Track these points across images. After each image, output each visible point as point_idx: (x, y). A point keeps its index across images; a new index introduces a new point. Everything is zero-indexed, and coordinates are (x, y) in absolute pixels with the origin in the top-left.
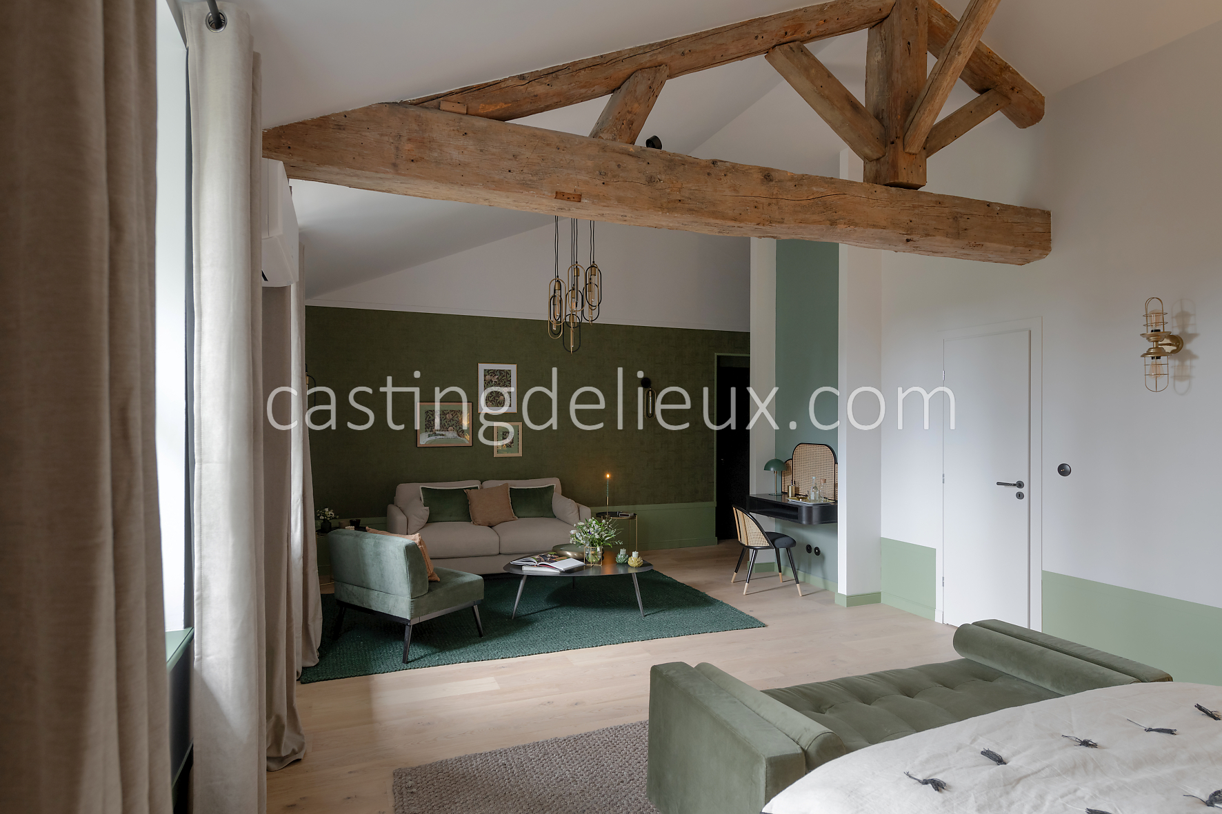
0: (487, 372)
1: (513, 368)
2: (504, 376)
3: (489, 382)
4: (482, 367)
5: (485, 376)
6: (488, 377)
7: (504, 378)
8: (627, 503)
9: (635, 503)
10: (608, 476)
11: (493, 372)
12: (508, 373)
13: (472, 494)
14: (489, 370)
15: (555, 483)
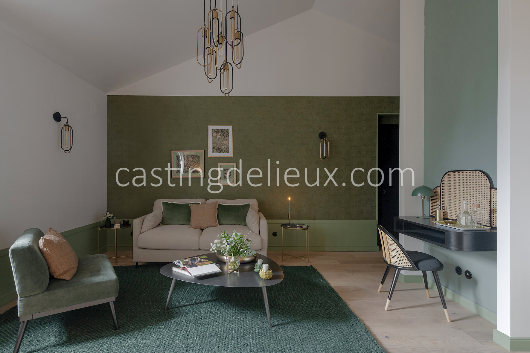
0: (214, 131)
1: (230, 128)
2: (224, 134)
3: (215, 138)
4: (211, 128)
5: (212, 133)
6: (214, 134)
7: (224, 135)
8: (309, 218)
9: (315, 218)
10: (289, 199)
11: (217, 131)
12: (227, 131)
13: (193, 208)
14: (215, 130)
15: (253, 202)
